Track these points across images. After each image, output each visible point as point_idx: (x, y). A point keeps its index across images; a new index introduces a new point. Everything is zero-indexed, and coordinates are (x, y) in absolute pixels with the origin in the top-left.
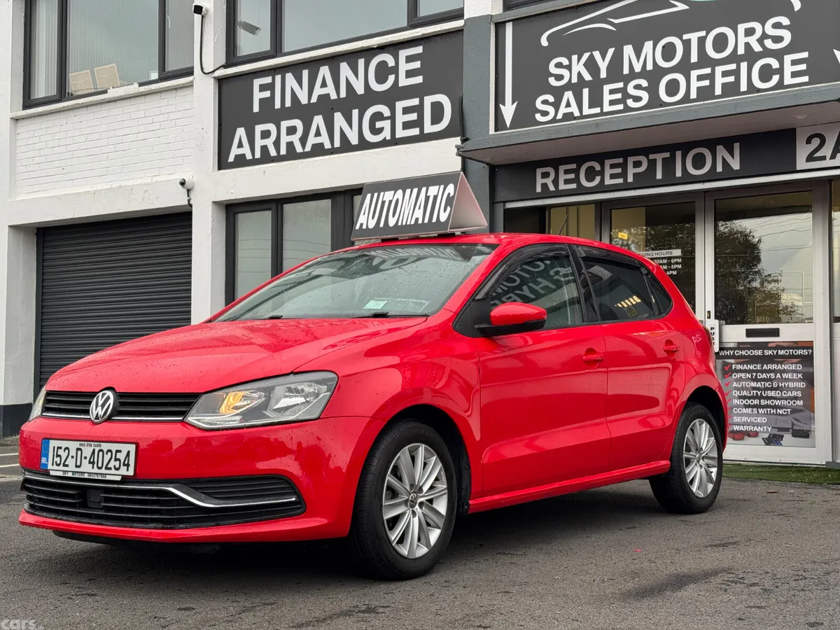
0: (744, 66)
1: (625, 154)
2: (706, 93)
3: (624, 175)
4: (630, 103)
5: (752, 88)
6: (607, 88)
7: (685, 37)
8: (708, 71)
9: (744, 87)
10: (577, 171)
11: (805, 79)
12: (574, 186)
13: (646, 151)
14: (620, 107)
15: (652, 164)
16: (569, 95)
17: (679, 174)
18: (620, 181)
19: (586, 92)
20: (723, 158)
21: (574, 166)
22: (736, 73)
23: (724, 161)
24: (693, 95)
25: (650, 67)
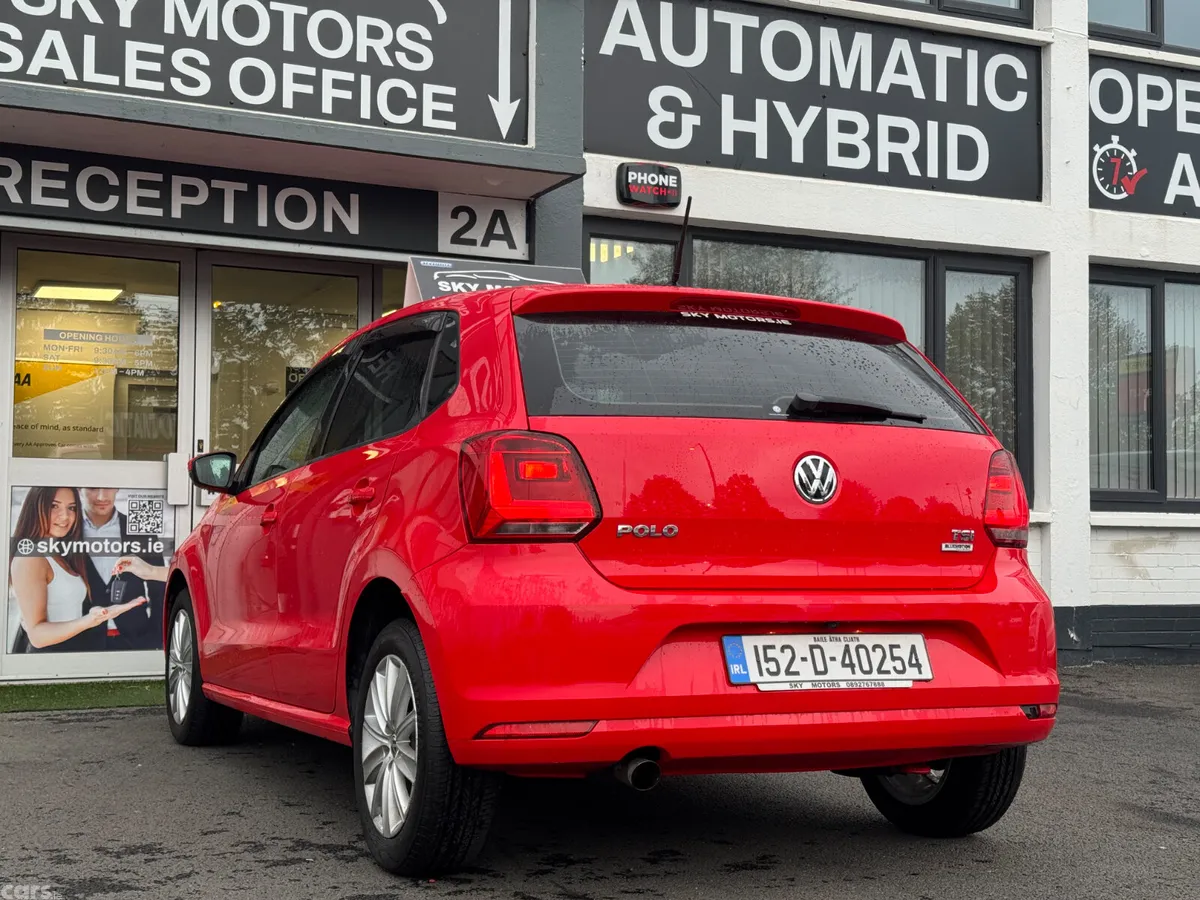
0: (366, 80)
1: (169, 169)
2: (308, 105)
3: (165, 202)
4: (176, 83)
5: (376, 118)
6: (132, 47)
7: (274, 6)
8: (311, 71)
9: (365, 113)
10: (71, 178)
11: (452, 126)
12: (64, 203)
13: (208, 173)
14: (159, 86)
15: (217, 196)
16: (52, 37)
17: (263, 221)
18: (158, 212)
19: (89, 42)
20: (334, 212)
21: (64, 168)
22: (355, 87)
23: (336, 219)
24: (288, 102)
25: (212, 34)
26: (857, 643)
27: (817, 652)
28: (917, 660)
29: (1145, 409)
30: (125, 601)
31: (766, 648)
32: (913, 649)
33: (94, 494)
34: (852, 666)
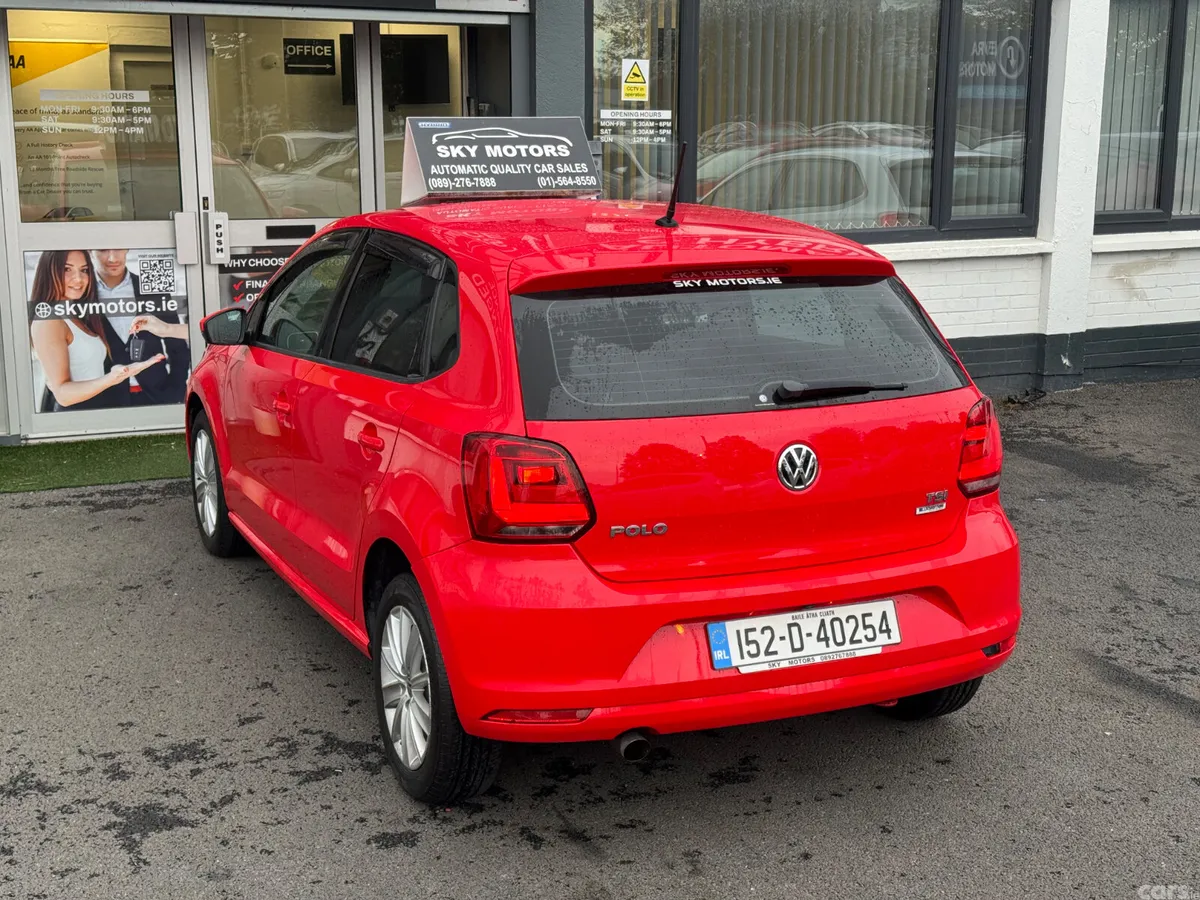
26: (832, 617)
27: (795, 630)
28: (887, 626)
29: (1158, 124)
30: (144, 358)
31: (747, 631)
32: (884, 614)
33: (105, 255)
34: (826, 639)
